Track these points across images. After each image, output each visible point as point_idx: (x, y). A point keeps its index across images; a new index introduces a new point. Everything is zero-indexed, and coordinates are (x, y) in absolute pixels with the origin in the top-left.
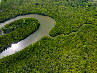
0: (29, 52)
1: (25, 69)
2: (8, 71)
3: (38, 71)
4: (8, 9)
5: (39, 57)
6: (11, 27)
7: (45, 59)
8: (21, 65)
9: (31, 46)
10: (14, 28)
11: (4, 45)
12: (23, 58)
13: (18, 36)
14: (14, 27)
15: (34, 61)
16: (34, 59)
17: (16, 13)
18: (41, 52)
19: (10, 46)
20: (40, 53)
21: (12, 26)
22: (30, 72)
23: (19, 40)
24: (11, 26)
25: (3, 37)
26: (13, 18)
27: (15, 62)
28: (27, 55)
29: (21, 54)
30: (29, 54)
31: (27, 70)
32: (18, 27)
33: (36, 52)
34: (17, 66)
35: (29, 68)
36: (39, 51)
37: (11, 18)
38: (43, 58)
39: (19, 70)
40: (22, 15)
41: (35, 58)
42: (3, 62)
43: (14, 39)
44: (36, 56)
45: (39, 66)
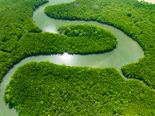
0: (79, 74)
1: (61, 94)
2: (43, 80)
3: (75, 108)
4: (85, 6)
5: (87, 91)
6: (76, 31)
7: (94, 99)
8: (60, 85)
9: (86, 68)
10: (79, 34)
11: (56, 48)
12: (67, 79)
13: (77, 46)
14: (80, 32)
15: (77, 91)
16: (79, 89)
17: (93, 15)
18: (94, 86)
19: (62, 53)
20: (91, 86)
21: (79, 30)
22: (64, 100)
23: (76, 52)
24: (77, 29)
25: (60, 38)
26: (85, 20)
27: (55, 76)
28: (74, 77)
29: (69, 71)
30: (78, 78)
31: (62, 97)
32: (84, 35)
33: (87, 82)
34: (55, 82)
35: (66, 96)
36: (91, 83)
37: (83, 19)
38: (91, 96)
39: (54, 89)
40: (99, 21)
41: (81, 88)
42: (44, 67)
43: (71, 47)
44: (84, 87)
45: (80, 102)
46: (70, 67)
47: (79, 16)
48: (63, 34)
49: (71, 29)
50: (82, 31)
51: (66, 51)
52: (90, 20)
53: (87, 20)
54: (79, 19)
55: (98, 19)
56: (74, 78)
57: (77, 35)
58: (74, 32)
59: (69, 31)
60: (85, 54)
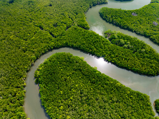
46: (100, 73)
47: (132, 27)
48: (107, 39)
49: (118, 37)
50: (129, 42)
51: (103, 56)
52: (142, 35)
53: (139, 34)
54: (131, 30)
55: (151, 37)
56: (100, 85)
57: (121, 45)
58: (119, 41)
59: (115, 38)
60: (122, 67)
